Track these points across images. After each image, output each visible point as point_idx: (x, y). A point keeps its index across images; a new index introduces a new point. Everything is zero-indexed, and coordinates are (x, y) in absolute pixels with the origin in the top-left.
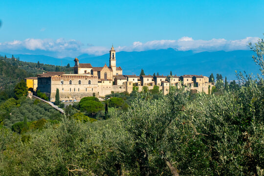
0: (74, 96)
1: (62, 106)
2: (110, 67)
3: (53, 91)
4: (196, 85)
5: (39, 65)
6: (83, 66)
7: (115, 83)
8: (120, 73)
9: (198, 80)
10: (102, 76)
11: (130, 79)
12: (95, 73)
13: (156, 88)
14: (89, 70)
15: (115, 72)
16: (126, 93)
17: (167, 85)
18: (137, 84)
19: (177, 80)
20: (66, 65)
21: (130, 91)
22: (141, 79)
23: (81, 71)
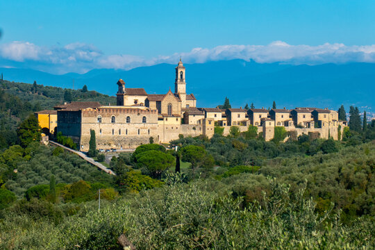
0: (119, 142)
1: (101, 159)
2: (177, 95)
3: (85, 133)
4: (319, 124)
5: (35, 87)
6: (131, 93)
7: (185, 121)
8: (193, 104)
9: (321, 116)
10: (164, 110)
11: (210, 115)
12: (153, 105)
13: (253, 129)
14: (142, 99)
15: (185, 102)
16: (203, 137)
17: (270, 125)
18: (220, 123)
19: (286, 116)
20: (82, 88)
21: (210, 134)
22: (228, 115)
23: (129, 101)
